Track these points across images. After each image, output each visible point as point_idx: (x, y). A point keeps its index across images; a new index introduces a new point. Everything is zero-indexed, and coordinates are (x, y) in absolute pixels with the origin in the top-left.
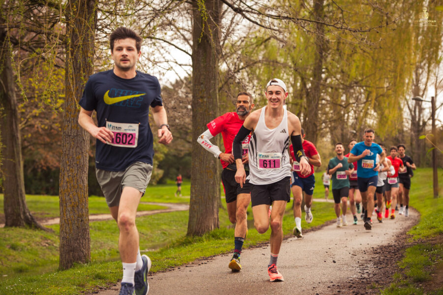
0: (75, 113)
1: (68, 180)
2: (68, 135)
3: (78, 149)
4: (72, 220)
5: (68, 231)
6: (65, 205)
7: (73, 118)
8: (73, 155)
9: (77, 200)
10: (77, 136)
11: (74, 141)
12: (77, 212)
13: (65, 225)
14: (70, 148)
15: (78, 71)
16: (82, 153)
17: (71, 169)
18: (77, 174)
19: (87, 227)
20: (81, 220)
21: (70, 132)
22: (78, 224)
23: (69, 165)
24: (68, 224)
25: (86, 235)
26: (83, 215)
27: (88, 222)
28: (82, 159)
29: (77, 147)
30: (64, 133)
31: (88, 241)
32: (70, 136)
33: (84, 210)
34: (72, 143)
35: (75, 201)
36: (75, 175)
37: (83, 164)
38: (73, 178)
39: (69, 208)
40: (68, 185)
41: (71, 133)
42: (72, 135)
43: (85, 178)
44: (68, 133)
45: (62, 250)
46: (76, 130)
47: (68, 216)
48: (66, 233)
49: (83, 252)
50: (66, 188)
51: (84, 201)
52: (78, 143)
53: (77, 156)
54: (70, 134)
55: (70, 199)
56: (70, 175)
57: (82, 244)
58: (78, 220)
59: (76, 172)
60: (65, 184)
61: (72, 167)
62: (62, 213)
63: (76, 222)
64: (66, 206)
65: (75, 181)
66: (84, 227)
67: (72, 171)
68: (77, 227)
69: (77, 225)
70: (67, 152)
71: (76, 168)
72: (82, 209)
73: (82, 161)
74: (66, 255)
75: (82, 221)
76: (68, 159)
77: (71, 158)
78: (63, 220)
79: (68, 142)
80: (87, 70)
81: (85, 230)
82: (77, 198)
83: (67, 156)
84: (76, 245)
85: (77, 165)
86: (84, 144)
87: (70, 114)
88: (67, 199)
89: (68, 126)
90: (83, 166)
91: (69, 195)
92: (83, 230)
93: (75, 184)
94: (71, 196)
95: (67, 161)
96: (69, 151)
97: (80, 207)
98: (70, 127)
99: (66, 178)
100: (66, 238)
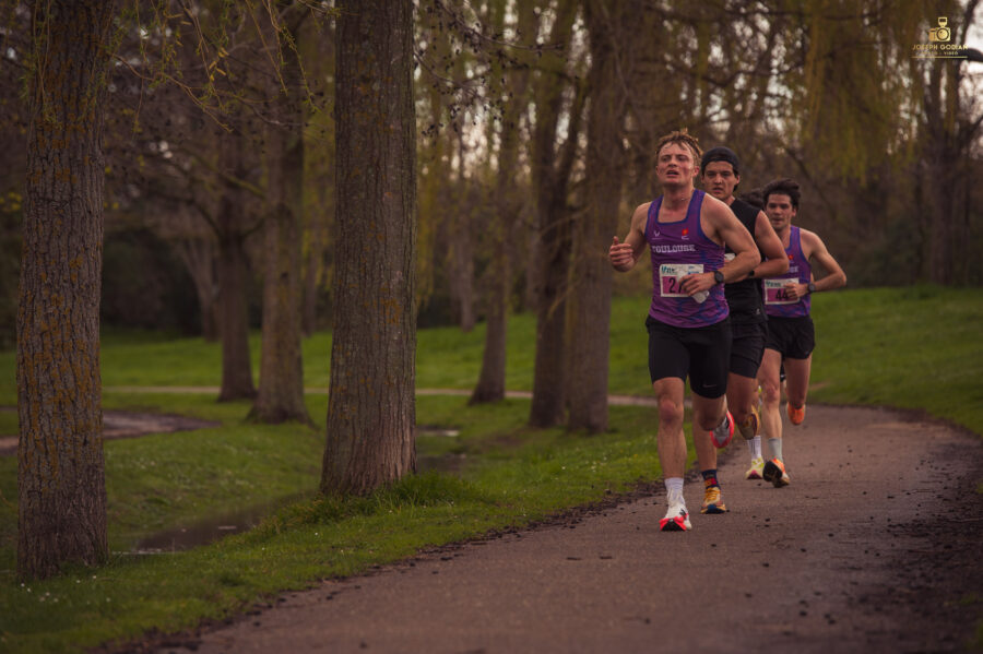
0: (64, 134)
1: (44, 327)
2: (43, 199)
3: (74, 240)
4: (56, 442)
5: (44, 472)
6: (36, 398)
7: (57, 150)
8: (60, 256)
9: (71, 385)
10: (71, 200)
11: (61, 216)
12: (72, 420)
13: (36, 455)
14: (50, 238)
15: (72, 13)
16: (86, 249)
17: (56, 295)
18: (71, 311)
19: (97, 462)
20: (82, 441)
21: (49, 190)
22: (75, 453)
23: (49, 285)
24: (47, 453)
25: (96, 485)
26: (88, 427)
27: (102, 448)
28: (87, 269)
29: (71, 233)
30: (30, 192)
31: (103, 502)
32: (49, 201)
33: (89, 411)
34: (57, 220)
35: (66, 387)
36: (67, 313)
37: (87, 281)
38: (59, 320)
39: (49, 408)
40: (47, 340)
41: (53, 192)
42: (57, 198)
43: (93, 321)
44: (45, 193)
45: (28, 526)
46: (68, 184)
47: (46, 429)
48: (39, 477)
49: (90, 534)
50: (39, 350)
51: (91, 387)
52: (73, 221)
53: (73, 259)
54: (50, 196)
55: (52, 382)
56: (53, 314)
57: (88, 509)
58: (75, 440)
59: (70, 305)
60: (36, 338)
61: (58, 292)
62: (27, 423)
63: (69, 447)
64: (41, 402)
65: (65, 328)
66: (90, 462)
67: (57, 302)
68: (73, 461)
69: (72, 456)
70: (43, 249)
71: (70, 294)
72: (86, 410)
73: (85, 272)
74: (38, 541)
75: (85, 443)
76: (46, 266)
77: (53, 264)
78: (31, 442)
79: (45, 219)
80: (98, 10)
81: (93, 469)
82: (72, 379)
83: (41, 259)
84: (69, 511)
85: (73, 285)
86: (91, 222)
87: (50, 138)
88: (42, 379)
89: (44, 171)
90: (87, 286)
91: (48, 370)
92: (88, 470)
93: (66, 338)
94: (55, 372)
95: (43, 274)
96: (48, 244)
97: (79, 405)
98: (50, 174)
99: (39, 322)
100: (40, 493)
